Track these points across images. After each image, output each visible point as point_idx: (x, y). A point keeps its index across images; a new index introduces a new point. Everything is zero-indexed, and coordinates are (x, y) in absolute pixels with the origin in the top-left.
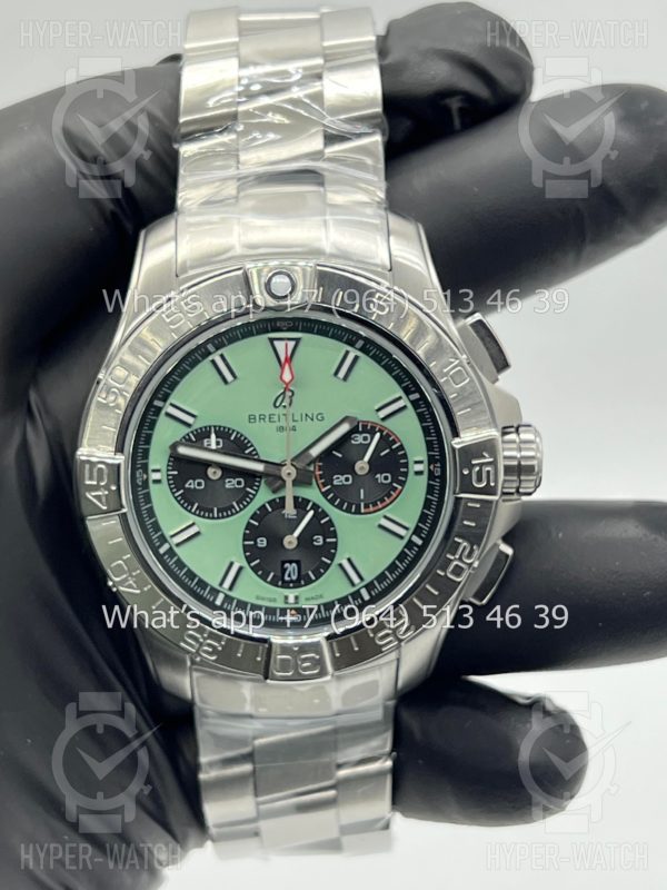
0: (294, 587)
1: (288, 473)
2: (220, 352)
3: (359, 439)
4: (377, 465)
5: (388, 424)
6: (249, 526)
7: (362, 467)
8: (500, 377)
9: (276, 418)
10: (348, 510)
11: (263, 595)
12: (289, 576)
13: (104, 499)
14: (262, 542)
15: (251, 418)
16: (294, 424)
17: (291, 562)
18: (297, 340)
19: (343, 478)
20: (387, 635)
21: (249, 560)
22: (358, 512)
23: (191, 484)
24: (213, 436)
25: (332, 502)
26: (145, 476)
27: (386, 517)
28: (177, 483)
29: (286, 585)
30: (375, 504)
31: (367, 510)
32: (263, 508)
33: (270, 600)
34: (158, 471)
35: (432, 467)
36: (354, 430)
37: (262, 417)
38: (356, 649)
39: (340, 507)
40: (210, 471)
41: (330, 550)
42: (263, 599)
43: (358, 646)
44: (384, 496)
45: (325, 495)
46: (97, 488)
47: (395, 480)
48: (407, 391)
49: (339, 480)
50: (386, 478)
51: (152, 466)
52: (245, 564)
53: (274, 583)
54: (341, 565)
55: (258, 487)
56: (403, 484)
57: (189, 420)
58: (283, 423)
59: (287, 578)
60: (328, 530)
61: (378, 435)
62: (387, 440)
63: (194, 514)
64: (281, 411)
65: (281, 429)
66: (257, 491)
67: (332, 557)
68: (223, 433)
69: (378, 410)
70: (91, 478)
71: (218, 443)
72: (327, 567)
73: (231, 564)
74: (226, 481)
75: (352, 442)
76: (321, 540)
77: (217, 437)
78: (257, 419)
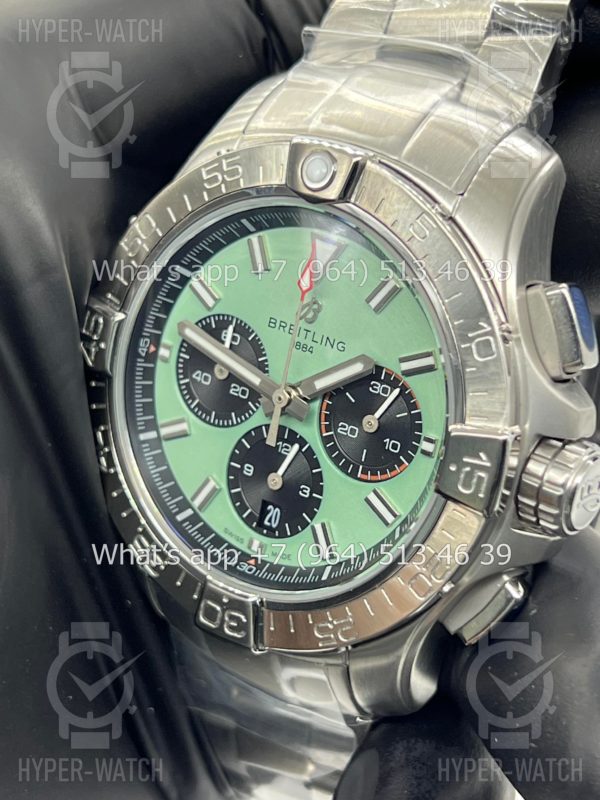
0: (266, 535)
1: (280, 397)
2: (259, 234)
3: (379, 389)
4: (386, 426)
6: (239, 445)
7: (371, 422)
9: (296, 331)
10: (344, 469)
11: (231, 530)
12: (270, 521)
13: (93, 356)
14: (249, 470)
16: (313, 344)
17: (274, 506)
19: (348, 428)
20: (328, 630)
21: (231, 485)
22: (353, 475)
23: (198, 376)
24: (232, 329)
25: (329, 452)
26: (152, 349)
27: (376, 493)
28: (185, 369)
29: (260, 529)
30: (374, 473)
31: (364, 477)
32: (259, 430)
33: (238, 539)
34: (169, 348)
36: (375, 376)
38: (292, 631)
39: (336, 461)
40: (217, 368)
41: (313, 505)
42: (231, 534)
43: (295, 629)
44: (387, 467)
45: (326, 440)
46: (90, 340)
47: (403, 452)
49: (344, 429)
50: (395, 446)
51: (165, 340)
52: (224, 487)
53: (248, 521)
54: (315, 530)
56: (410, 460)
57: (210, 302)
58: (301, 339)
59: (265, 522)
60: (317, 483)
61: (398, 390)
62: (408, 401)
63: (192, 410)
64: (303, 323)
66: (257, 408)
67: (312, 516)
68: (242, 329)
69: (402, 360)
70: (88, 328)
71: (234, 339)
72: (305, 525)
73: (206, 482)
74: (233, 385)
75: (371, 389)
76: (308, 492)
77: (234, 331)
78: (278, 325)
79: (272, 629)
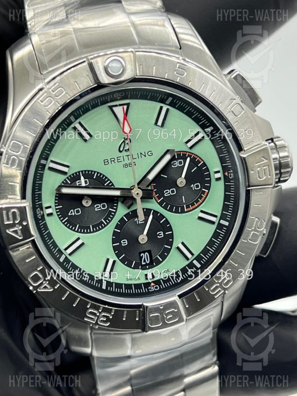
0: (149, 268)
1: (137, 193)
2: (78, 121)
3: (177, 164)
4: (190, 178)
5: (194, 151)
6: (115, 233)
7: (181, 181)
8: (256, 108)
9: (122, 159)
10: (177, 212)
12: (145, 261)
13: (19, 232)
14: (124, 242)
15: (106, 162)
16: (134, 161)
17: (144, 252)
18: (128, 105)
19: (169, 191)
20: (217, 287)
21: (118, 256)
22: (183, 212)
23: (72, 213)
24: (82, 178)
25: (165, 208)
26: (42, 212)
27: (202, 212)
28: (62, 214)
29: (144, 268)
30: (193, 204)
31: (189, 209)
32: (122, 220)
34: (50, 207)
35: (226, 174)
36: (173, 159)
37: (113, 160)
38: (199, 300)
39: (171, 210)
40: (84, 202)
41: (169, 239)
43: (199, 298)
44: (198, 198)
45: (160, 204)
46: (13, 225)
47: (203, 186)
48: (203, 127)
49: (168, 193)
50: (197, 186)
51: (45, 205)
52: (116, 258)
53: (136, 267)
54: (178, 248)
55: (117, 206)
56: (209, 188)
57: (65, 169)
58: (126, 162)
59: (143, 263)
60: (166, 226)
61: (188, 159)
62: (195, 161)
63: (77, 232)
64: (124, 153)
65: (126, 166)
66: (116, 210)
67: (171, 244)
68: (88, 175)
69: (187, 142)
70: (8, 219)
71: (86, 182)
72: (168, 251)
73: (108, 260)
74: (95, 206)
75: (173, 166)
76: (162, 234)
77: (85, 178)
78: (110, 161)
79: (187, 306)
